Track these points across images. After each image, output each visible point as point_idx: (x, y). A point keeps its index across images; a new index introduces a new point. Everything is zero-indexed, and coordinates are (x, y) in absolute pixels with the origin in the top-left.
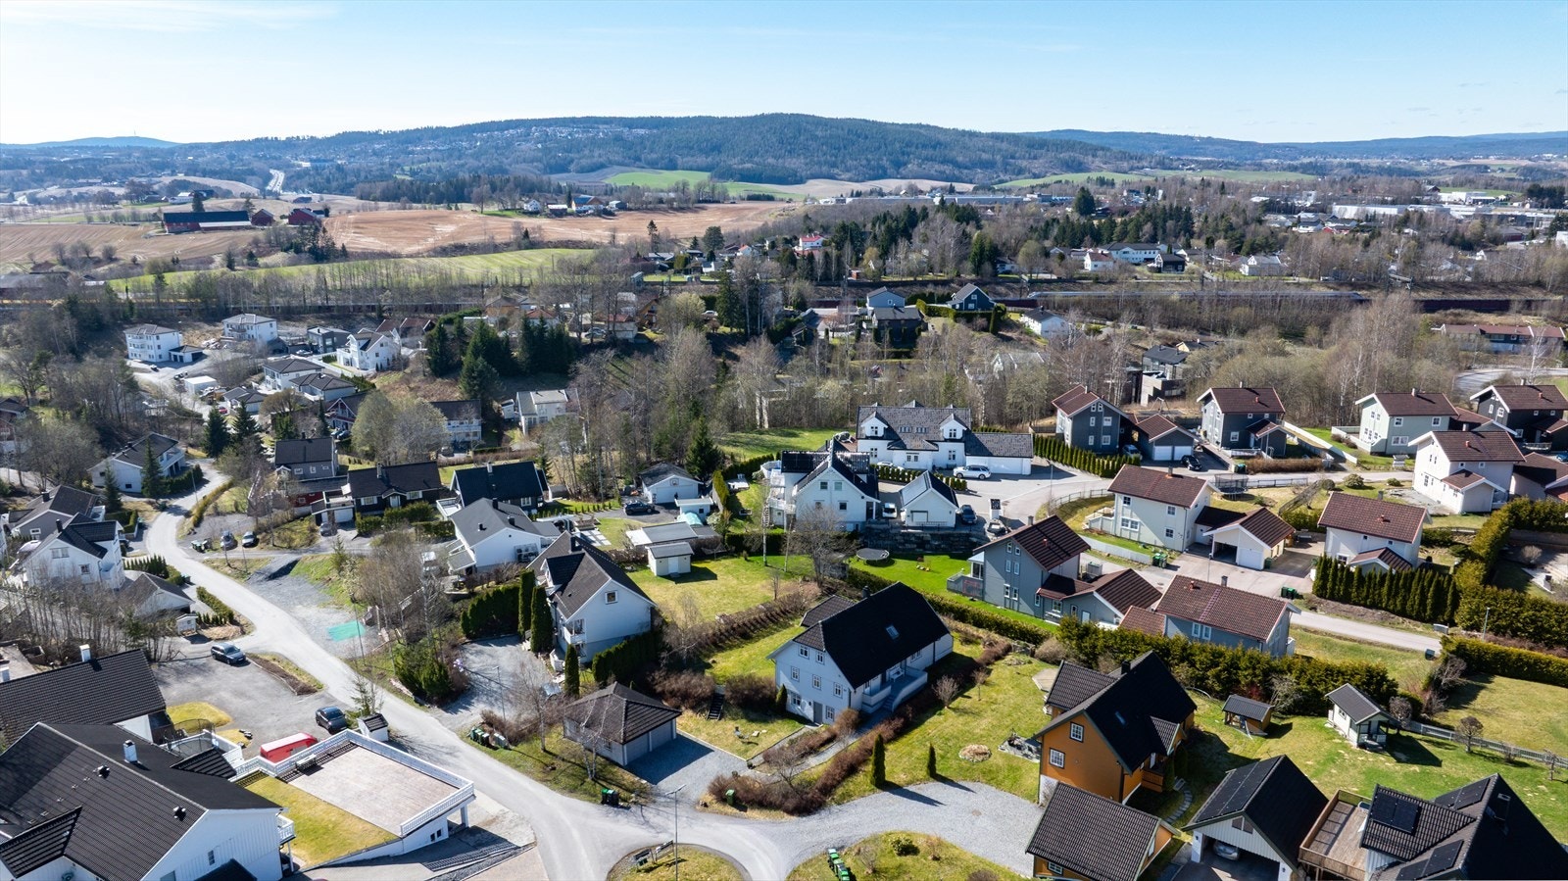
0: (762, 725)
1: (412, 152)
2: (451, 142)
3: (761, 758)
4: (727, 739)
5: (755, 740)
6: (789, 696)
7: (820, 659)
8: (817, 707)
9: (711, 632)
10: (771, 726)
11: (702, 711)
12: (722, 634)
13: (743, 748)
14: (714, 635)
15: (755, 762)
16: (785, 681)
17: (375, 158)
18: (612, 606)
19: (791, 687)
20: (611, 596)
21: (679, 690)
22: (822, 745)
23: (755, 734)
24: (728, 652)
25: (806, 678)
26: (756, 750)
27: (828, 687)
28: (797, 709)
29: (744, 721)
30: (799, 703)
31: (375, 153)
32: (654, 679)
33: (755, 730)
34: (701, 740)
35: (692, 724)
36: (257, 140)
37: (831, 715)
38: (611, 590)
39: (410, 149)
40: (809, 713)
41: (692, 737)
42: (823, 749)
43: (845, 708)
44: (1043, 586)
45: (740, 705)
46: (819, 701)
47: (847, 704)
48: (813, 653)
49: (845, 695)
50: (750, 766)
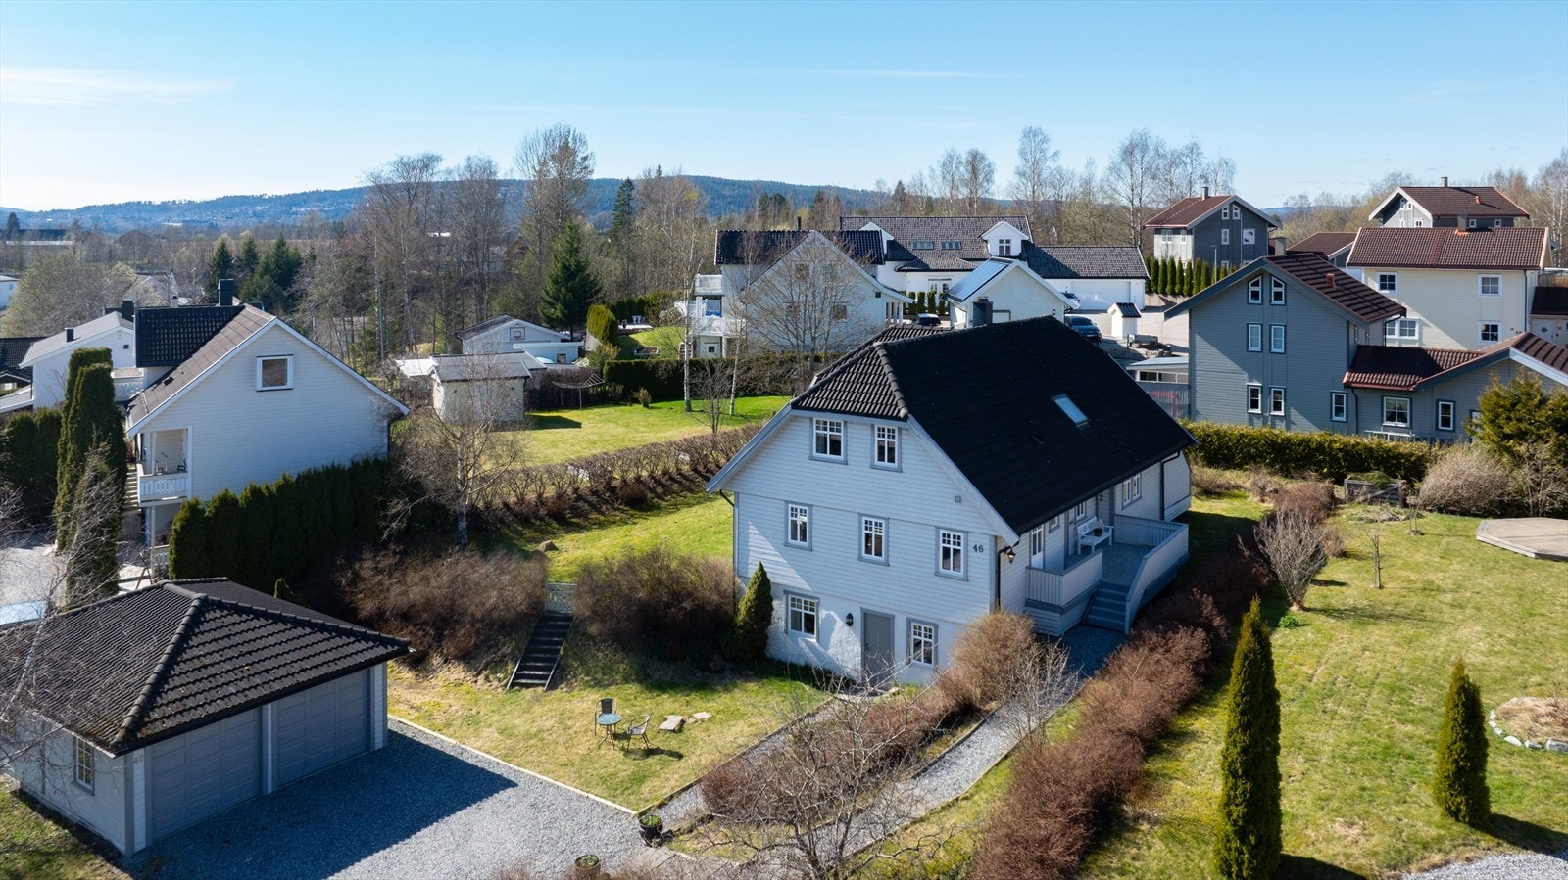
0: (695, 698)
1: (296, 213)
2: (338, 203)
3: (695, 802)
4: (570, 744)
5: (673, 744)
6: (780, 608)
7: (886, 453)
8: (875, 630)
9: (550, 492)
10: (722, 700)
11: (497, 665)
12: (580, 498)
13: (627, 768)
14: (560, 496)
15: (671, 818)
16: (766, 554)
17: (254, 220)
18: (275, 398)
19: (784, 574)
20: (274, 372)
21: (428, 604)
22: (929, 738)
23: (672, 722)
24: (595, 533)
25: (836, 535)
26: (674, 776)
27: (910, 546)
28: (804, 647)
29: (633, 689)
30: (810, 624)
31: (255, 215)
32: (357, 577)
33: (667, 712)
34: (477, 750)
35: (455, 704)
36: (128, 204)
37: (925, 650)
38: (274, 352)
39: (294, 210)
40: (843, 648)
41: (445, 741)
42: (935, 750)
43: (980, 612)
44: (1352, 368)
45: (620, 640)
46: (878, 605)
47: (988, 595)
48: (859, 438)
49: (979, 566)
50: (653, 834)
